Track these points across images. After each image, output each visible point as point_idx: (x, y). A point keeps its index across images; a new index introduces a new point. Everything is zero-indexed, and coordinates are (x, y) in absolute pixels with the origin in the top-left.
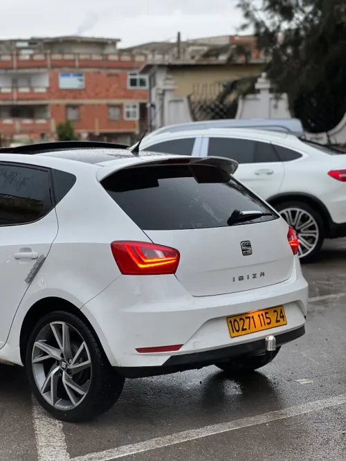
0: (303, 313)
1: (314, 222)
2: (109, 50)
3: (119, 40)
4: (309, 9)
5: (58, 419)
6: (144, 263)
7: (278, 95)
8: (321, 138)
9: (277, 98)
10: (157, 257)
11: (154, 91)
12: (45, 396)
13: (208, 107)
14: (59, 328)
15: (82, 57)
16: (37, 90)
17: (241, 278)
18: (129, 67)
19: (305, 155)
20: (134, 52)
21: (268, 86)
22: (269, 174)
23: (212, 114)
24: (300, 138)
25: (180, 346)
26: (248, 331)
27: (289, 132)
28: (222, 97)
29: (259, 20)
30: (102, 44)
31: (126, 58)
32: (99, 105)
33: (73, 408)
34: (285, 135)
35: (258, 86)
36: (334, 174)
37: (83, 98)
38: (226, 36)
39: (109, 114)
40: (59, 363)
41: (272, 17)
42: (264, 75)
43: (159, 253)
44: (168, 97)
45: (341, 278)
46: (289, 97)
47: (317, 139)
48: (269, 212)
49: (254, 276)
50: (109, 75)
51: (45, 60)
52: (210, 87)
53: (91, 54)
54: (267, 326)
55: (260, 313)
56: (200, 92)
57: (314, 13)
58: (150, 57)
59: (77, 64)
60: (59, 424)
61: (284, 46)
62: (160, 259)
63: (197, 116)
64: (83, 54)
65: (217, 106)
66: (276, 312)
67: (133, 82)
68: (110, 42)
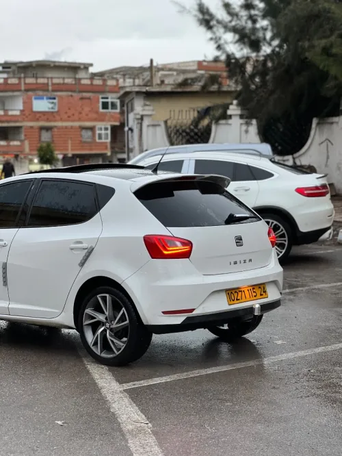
0: (279, 290)
1: (284, 231)
2: (81, 75)
3: (91, 65)
4: (276, 43)
5: (104, 365)
6: (168, 251)
7: (249, 120)
8: (288, 160)
9: (248, 124)
10: (177, 246)
11: (131, 116)
12: (93, 348)
13: (184, 131)
14: (104, 299)
15: (55, 81)
16: (10, 113)
17: (235, 263)
18: (101, 90)
19: (276, 175)
20: (106, 77)
21: (239, 112)
22: (246, 190)
23: (188, 137)
24: (271, 160)
25: (194, 310)
26: (240, 301)
27: (261, 155)
28: (196, 122)
29: (230, 52)
30: (74, 68)
31: (98, 82)
32: (72, 127)
33: (114, 355)
34: (258, 158)
35: (229, 112)
36: (300, 191)
37: (55, 121)
38: (194, 62)
39: (81, 136)
40: (103, 324)
41: (242, 49)
42: (235, 102)
43: (178, 244)
44: (146, 122)
45: (306, 276)
46: (257, 122)
47: (284, 161)
48: (253, 215)
49: (245, 262)
50: (82, 98)
51: (19, 84)
52: (184, 113)
53: (64, 78)
54: (255, 298)
55: (249, 288)
56: (176, 118)
57: (280, 46)
58: (121, 81)
59: (50, 88)
60: (106, 368)
61: (252, 76)
62: (179, 248)
63: (174, 140)
64: (57, 78)
65: (192, 130)
66: (260, 288)
67: (105, 106)
68: (82, 67)
